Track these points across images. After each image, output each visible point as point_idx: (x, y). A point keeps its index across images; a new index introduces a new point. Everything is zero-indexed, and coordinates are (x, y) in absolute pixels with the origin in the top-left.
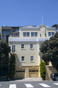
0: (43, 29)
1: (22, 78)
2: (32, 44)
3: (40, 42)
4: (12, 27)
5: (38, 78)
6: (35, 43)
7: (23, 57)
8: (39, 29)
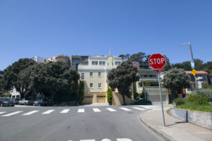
0: (110, 59)
1: (90, 103)
2: (100, 72)
3: (107, 70)
4: (82, 57)
5: (105, 103)
6: (103, 71)
7: (91, 84)
8: (106, 59)
